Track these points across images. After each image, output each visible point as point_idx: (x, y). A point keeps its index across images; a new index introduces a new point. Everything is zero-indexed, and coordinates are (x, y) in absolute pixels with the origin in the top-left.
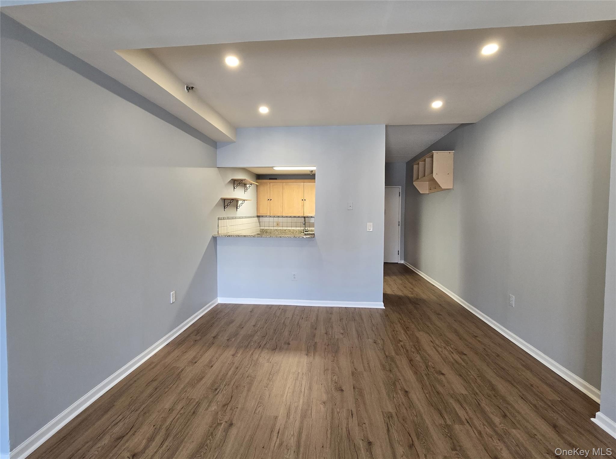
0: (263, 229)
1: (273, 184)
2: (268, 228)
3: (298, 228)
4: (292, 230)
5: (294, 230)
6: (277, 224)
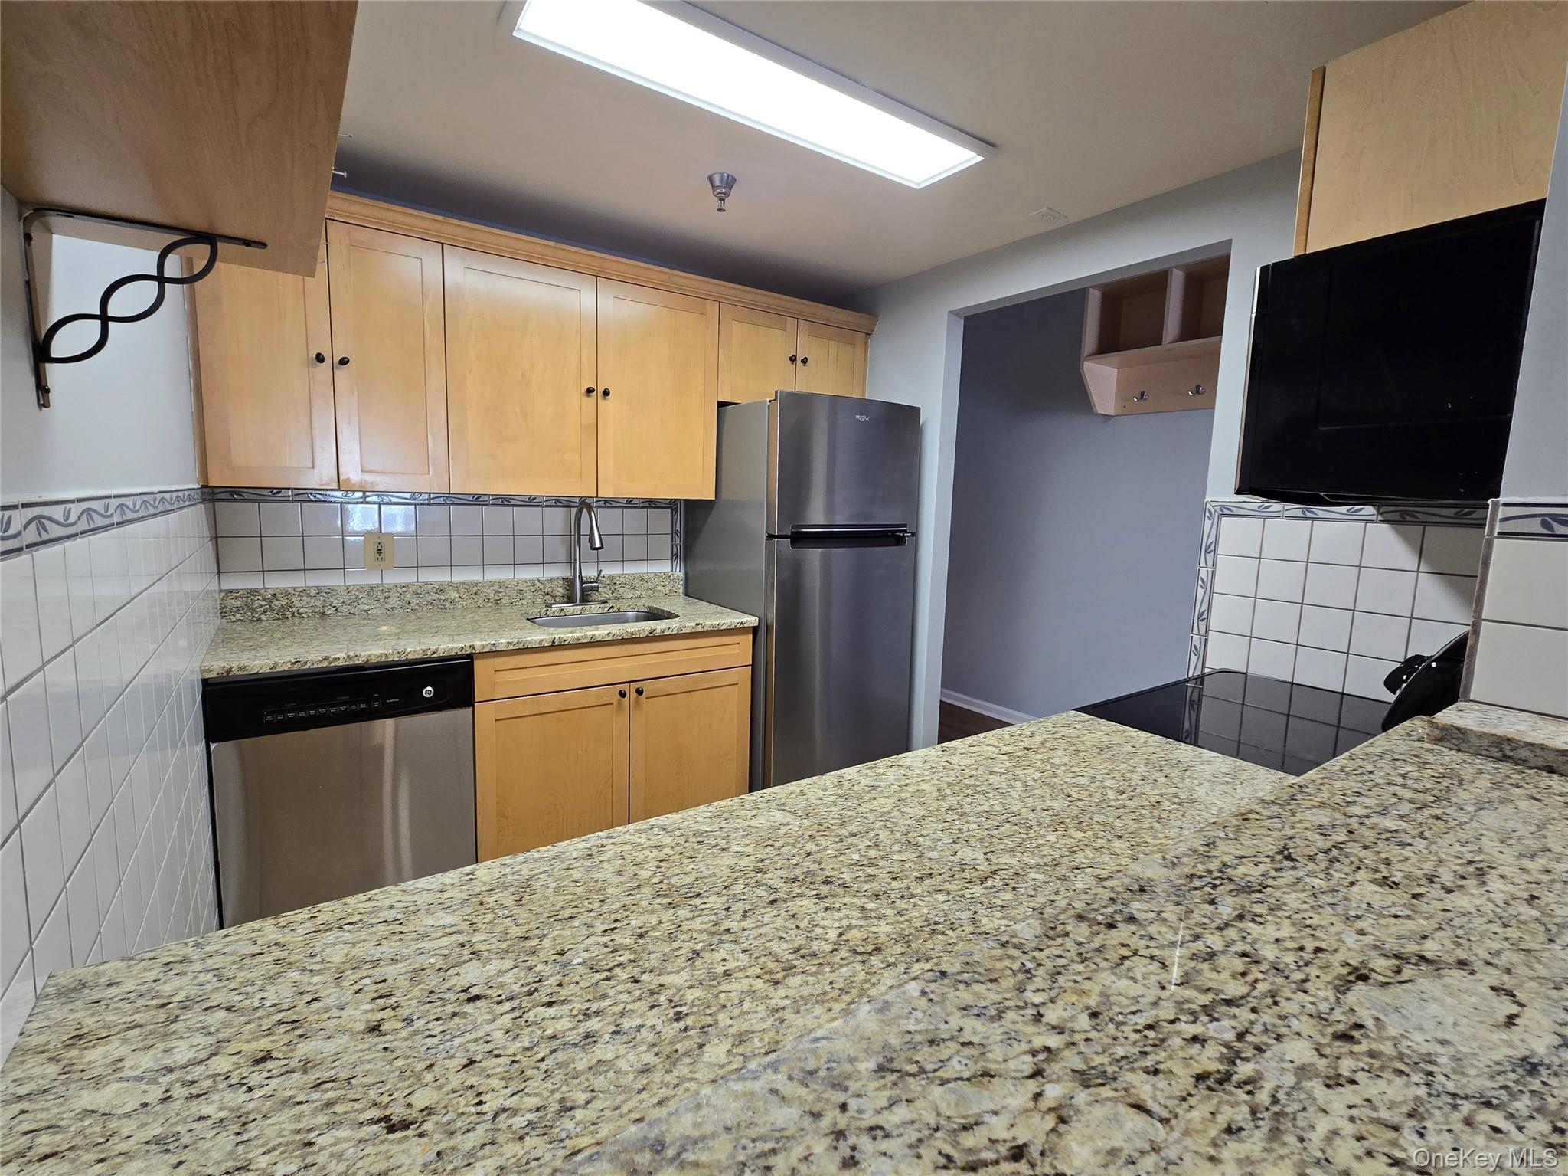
0: (254, 592)
2: (295, 582)
3: (525, 575)
4: (491, 584)
5: (500, 584)
6: (371, 551)
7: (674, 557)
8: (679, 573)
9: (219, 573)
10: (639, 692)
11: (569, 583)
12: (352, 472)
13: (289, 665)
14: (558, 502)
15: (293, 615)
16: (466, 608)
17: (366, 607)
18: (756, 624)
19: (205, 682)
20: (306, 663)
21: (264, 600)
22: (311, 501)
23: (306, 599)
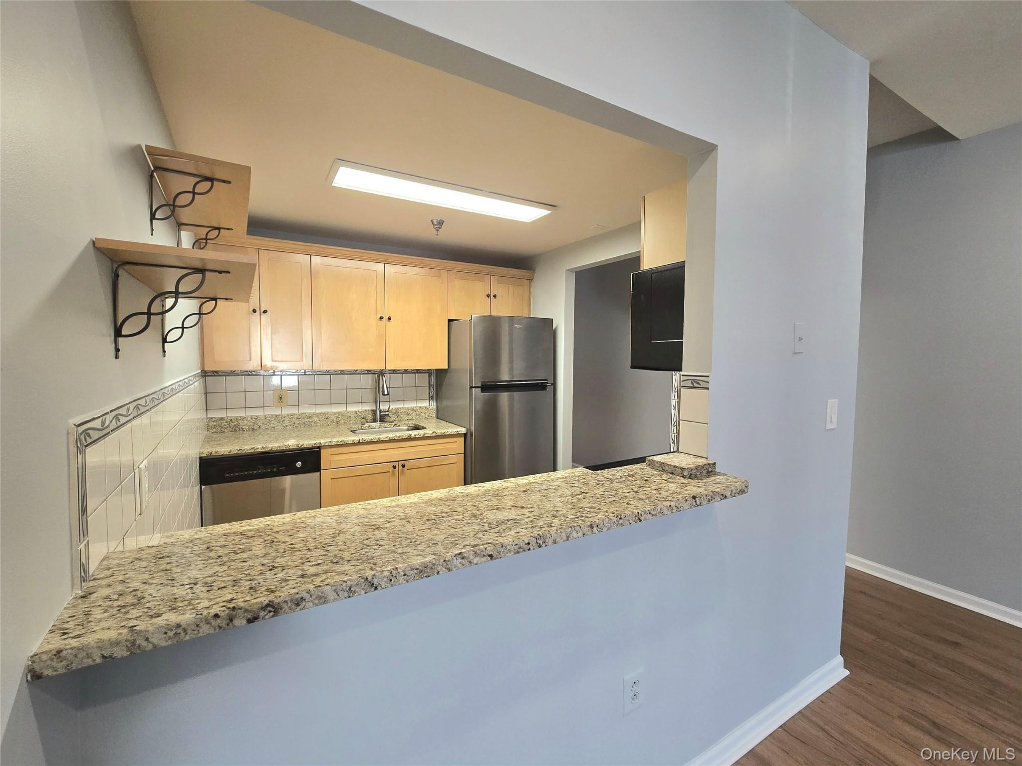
0: (222, 419)
1: (274, 254)
2: (241, 414)
3: (352, 408)
4: (335, 414)
5: (339, 413)
6: (277, 398)
7: (430, 398)
8: (433, 405)
9: (207, 410)
10: (403, 466)
11: (374, 412)
12: (267, 362)
13: (237, 451)
14: (369, 372)
15: (240, 430)
16: (322, 426)
17: (274, 426)
18: (465, 432)
19: (201, 458)
20: (244, 450)
21: (227, 422)
22: (249, 375)
23: (245, 422)
